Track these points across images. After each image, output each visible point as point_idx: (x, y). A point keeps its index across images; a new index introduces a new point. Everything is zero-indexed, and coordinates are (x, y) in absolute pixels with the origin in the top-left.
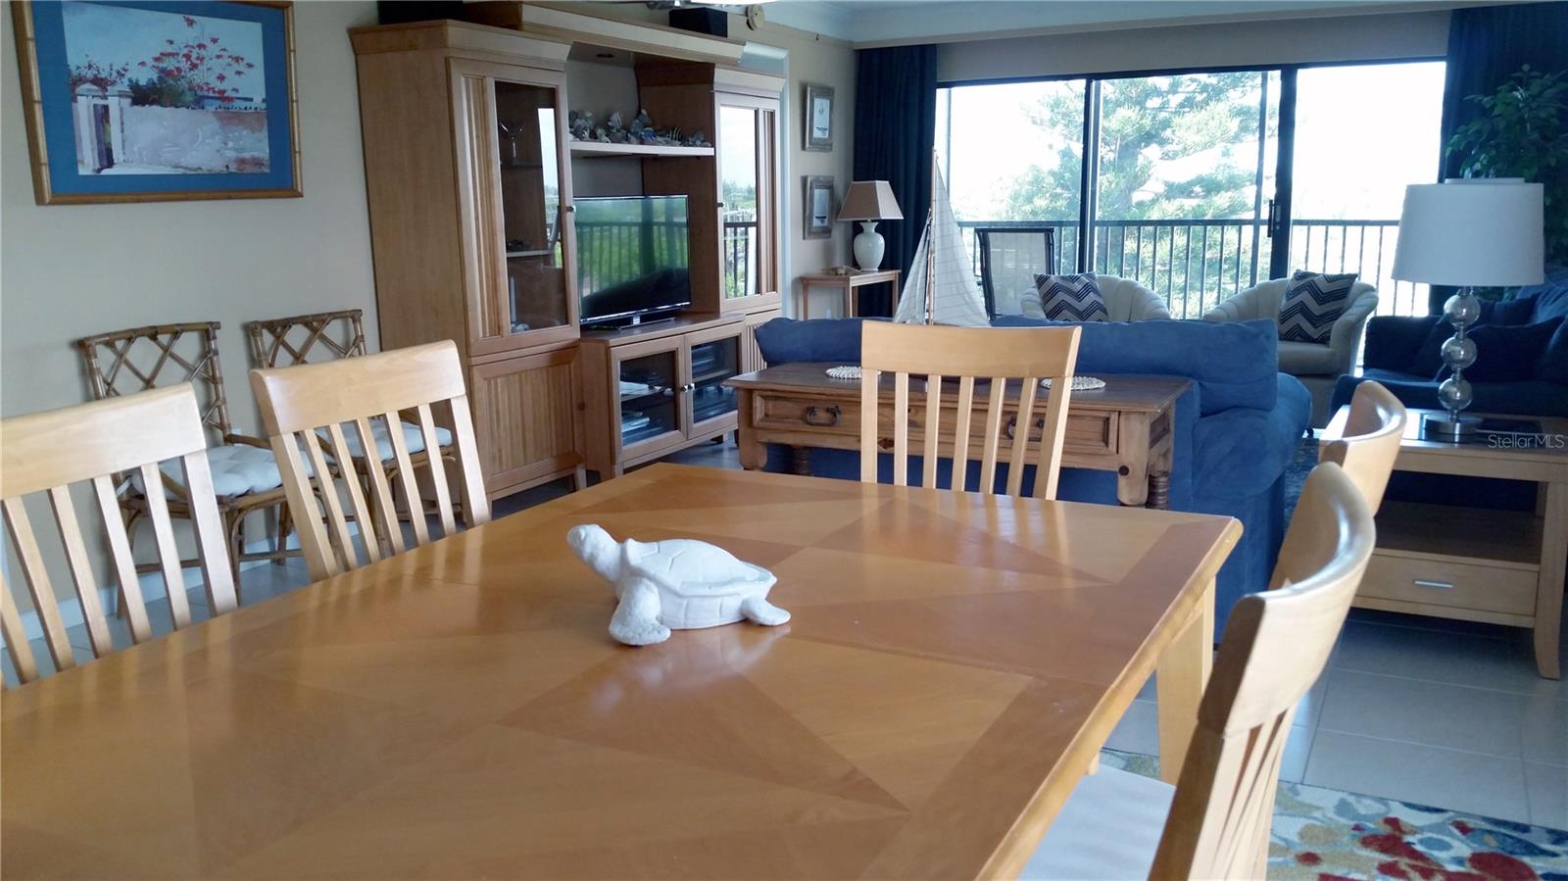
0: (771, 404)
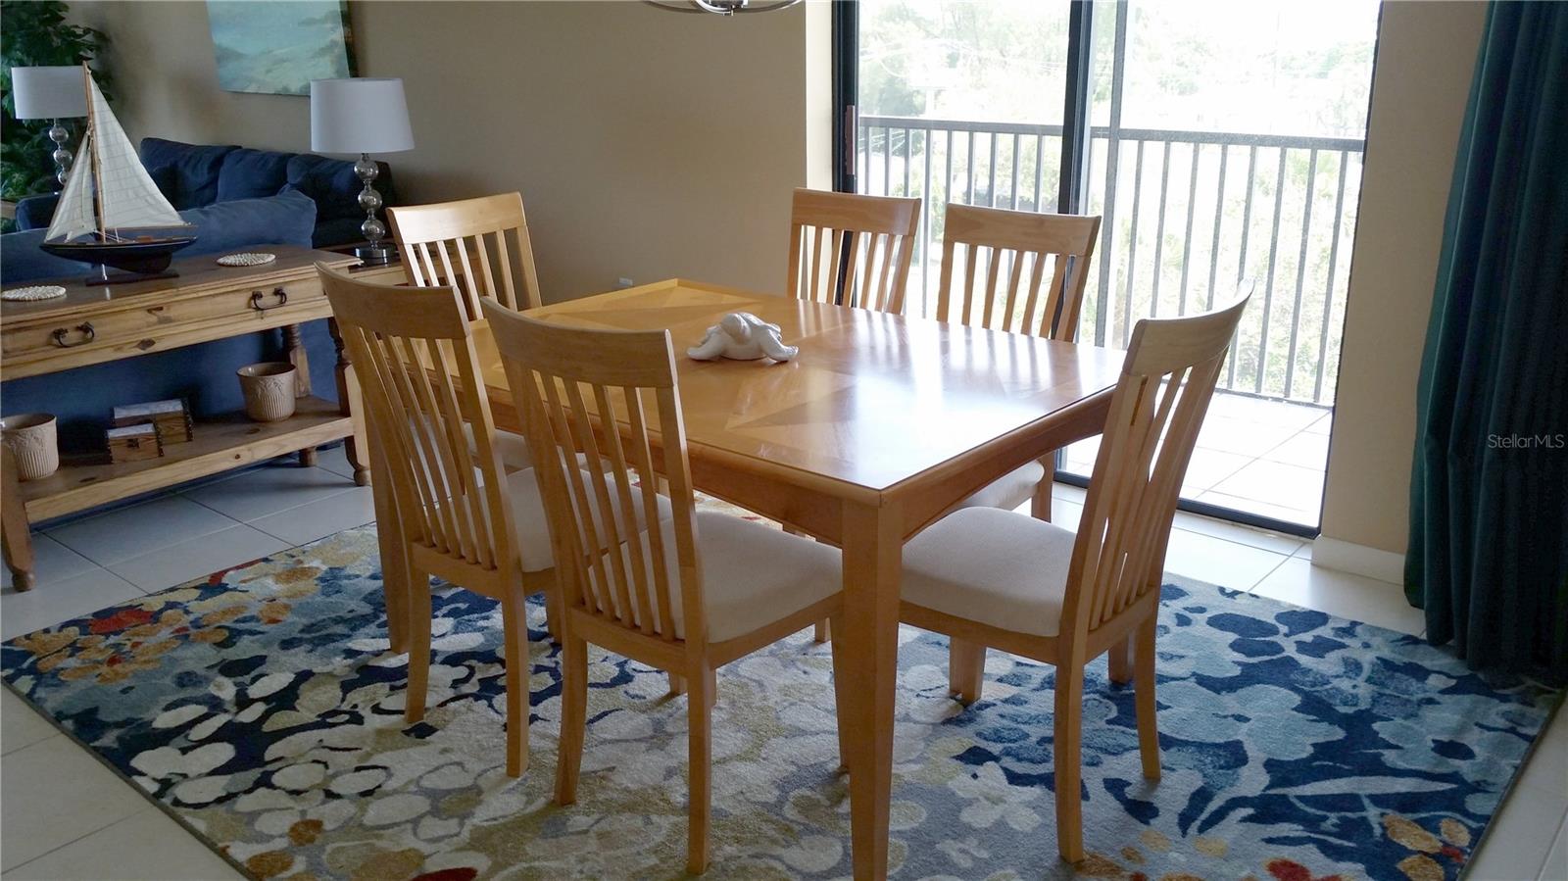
0: (8, 338)
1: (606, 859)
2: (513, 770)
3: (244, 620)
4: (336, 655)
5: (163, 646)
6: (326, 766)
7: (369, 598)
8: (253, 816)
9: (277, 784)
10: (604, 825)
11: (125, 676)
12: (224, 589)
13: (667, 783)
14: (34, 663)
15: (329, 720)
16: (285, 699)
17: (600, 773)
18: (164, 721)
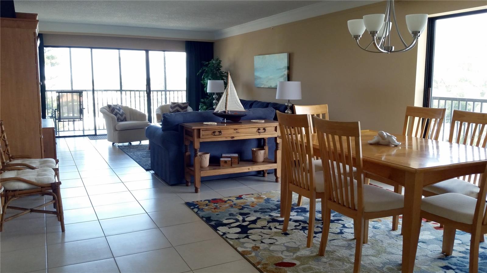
0: (204, 132)
1: (330, 269)
2: (308, 246)
3: (246, 205)
4: (267, 215)
5: (226, 208)
6: (262, 237)
7: (276, 205)
8: (243, 243)
9: (250, 238)
10: (331, 262)
11: (217, 212)
12: (242, 198)
13: (350, 257)
14: (198, 206)
15: (264, 228)
16: (254, 222)
17: (332, 251)
18: (225, 221)
